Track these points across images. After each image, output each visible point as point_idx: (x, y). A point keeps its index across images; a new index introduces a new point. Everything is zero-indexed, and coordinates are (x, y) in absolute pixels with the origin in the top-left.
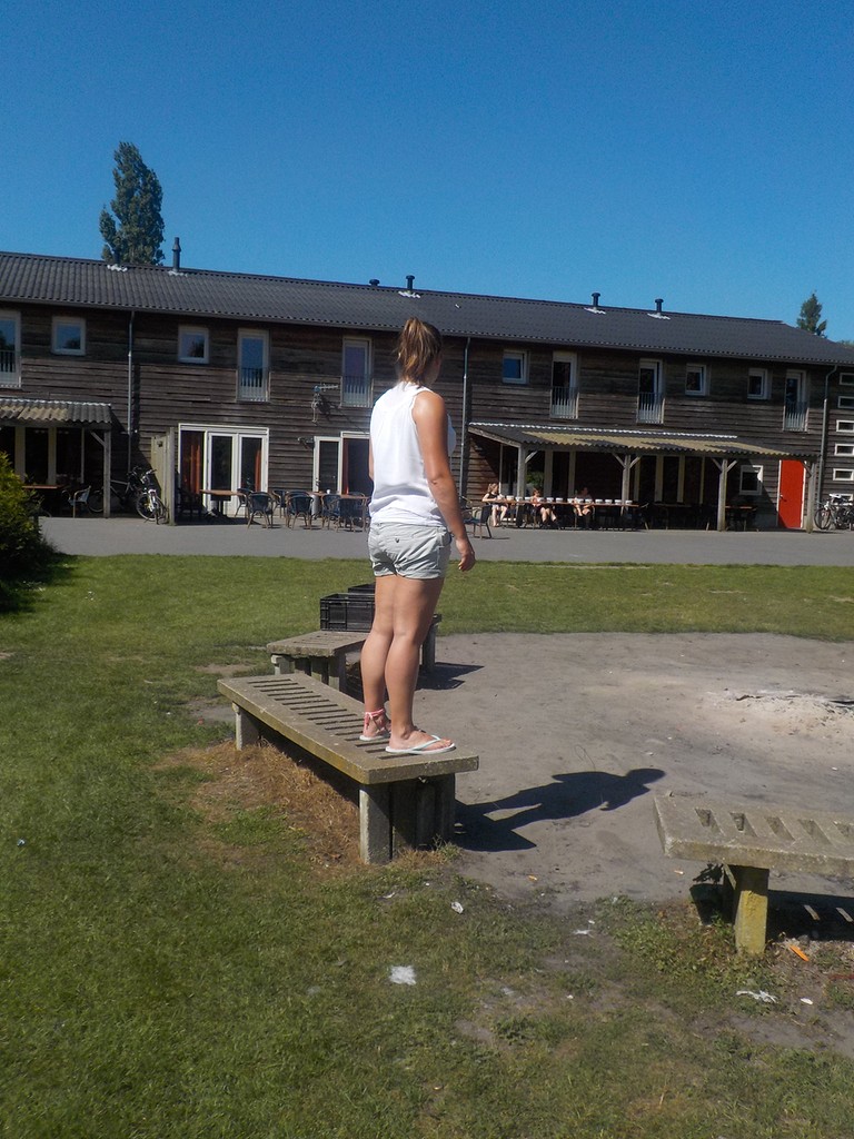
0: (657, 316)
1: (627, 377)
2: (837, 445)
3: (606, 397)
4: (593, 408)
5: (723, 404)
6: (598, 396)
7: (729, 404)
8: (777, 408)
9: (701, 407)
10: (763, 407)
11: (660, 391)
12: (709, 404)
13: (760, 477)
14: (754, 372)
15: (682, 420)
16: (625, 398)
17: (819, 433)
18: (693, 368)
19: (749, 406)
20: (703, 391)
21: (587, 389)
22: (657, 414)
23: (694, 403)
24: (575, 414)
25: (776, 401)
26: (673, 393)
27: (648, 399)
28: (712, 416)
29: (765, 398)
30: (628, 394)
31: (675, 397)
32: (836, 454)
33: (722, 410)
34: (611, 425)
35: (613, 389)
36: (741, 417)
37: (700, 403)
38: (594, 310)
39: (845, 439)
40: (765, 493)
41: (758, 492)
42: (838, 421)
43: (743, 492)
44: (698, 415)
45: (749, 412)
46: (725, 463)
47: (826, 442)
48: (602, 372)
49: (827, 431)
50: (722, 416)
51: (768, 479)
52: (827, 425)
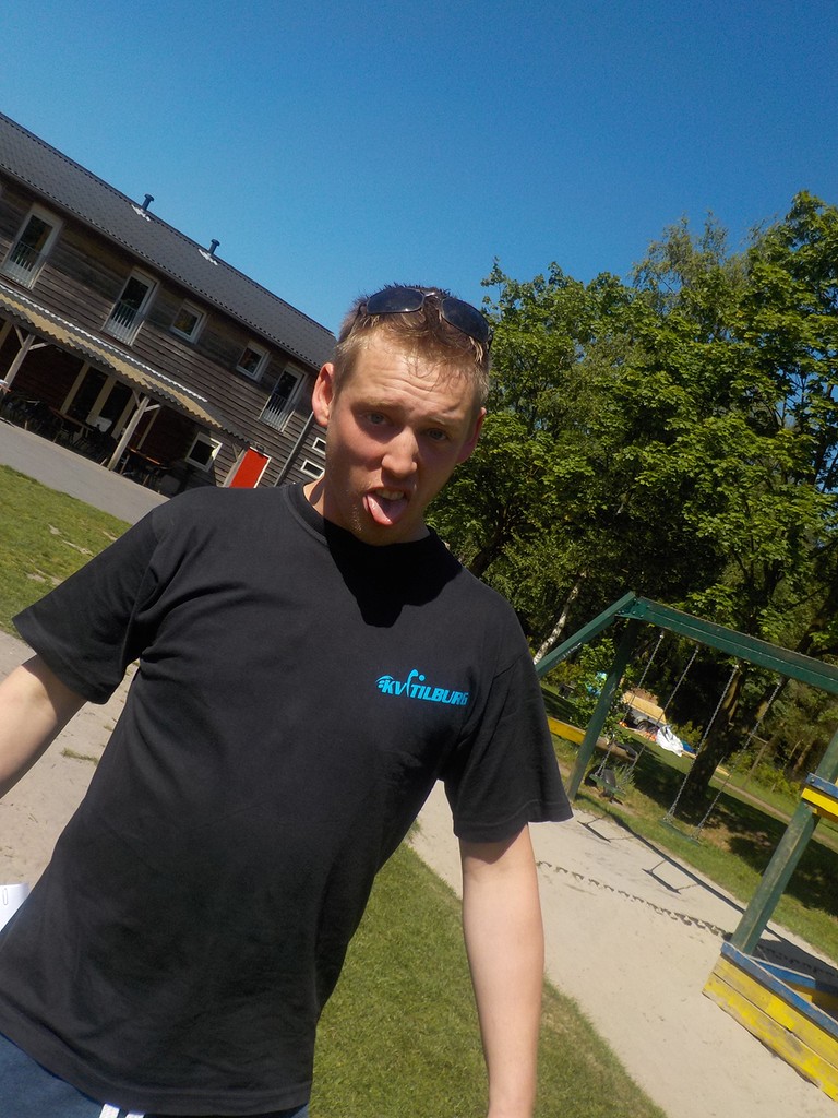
0: (207, 256)
1: (111, 277)
2: (307, 461)
3: (77, 284)
4: (55, 288)
5: (207, 361)
6: (67, 279)
7: (212, 364)
8: (262, 394)
9: (180, 350)
10: (246, 385)
11: (144, 312)
12: (192, 353)
13: (214, 454)
14: (254, 347)
15: (156, 354)
16: (101, 299)
17: (294, 440)
18: (192, 309)
19: (233, 377)
20: (193, 337)
21: (56, 262)
22: (130, 336)
23: (175, 344)
24: (31, 284)
25: (263, 386)
26: (157, 320)
27: (126, 314)
28: (190, 366)
29: (255, 378)
30: (105, 296)
31: (155, 325)
32: (302, 469)
33: (203, 367)
34: (69, 317)
35: (87, 280)
36: (220, 383)
37: (181, 347)
38: (139, 212)
39: (317, 459)
40: (212, 472)
41: (206, 468)
42: (318, 439)
43: (188, 459)
44: (175, 358)
45: (231, 384)
46: (146, 401)
47: (296, 454)
48: (85, 256)
49: (302, 442)
50: (200, 372)
51: (220, 459)
52: (305, 436)
